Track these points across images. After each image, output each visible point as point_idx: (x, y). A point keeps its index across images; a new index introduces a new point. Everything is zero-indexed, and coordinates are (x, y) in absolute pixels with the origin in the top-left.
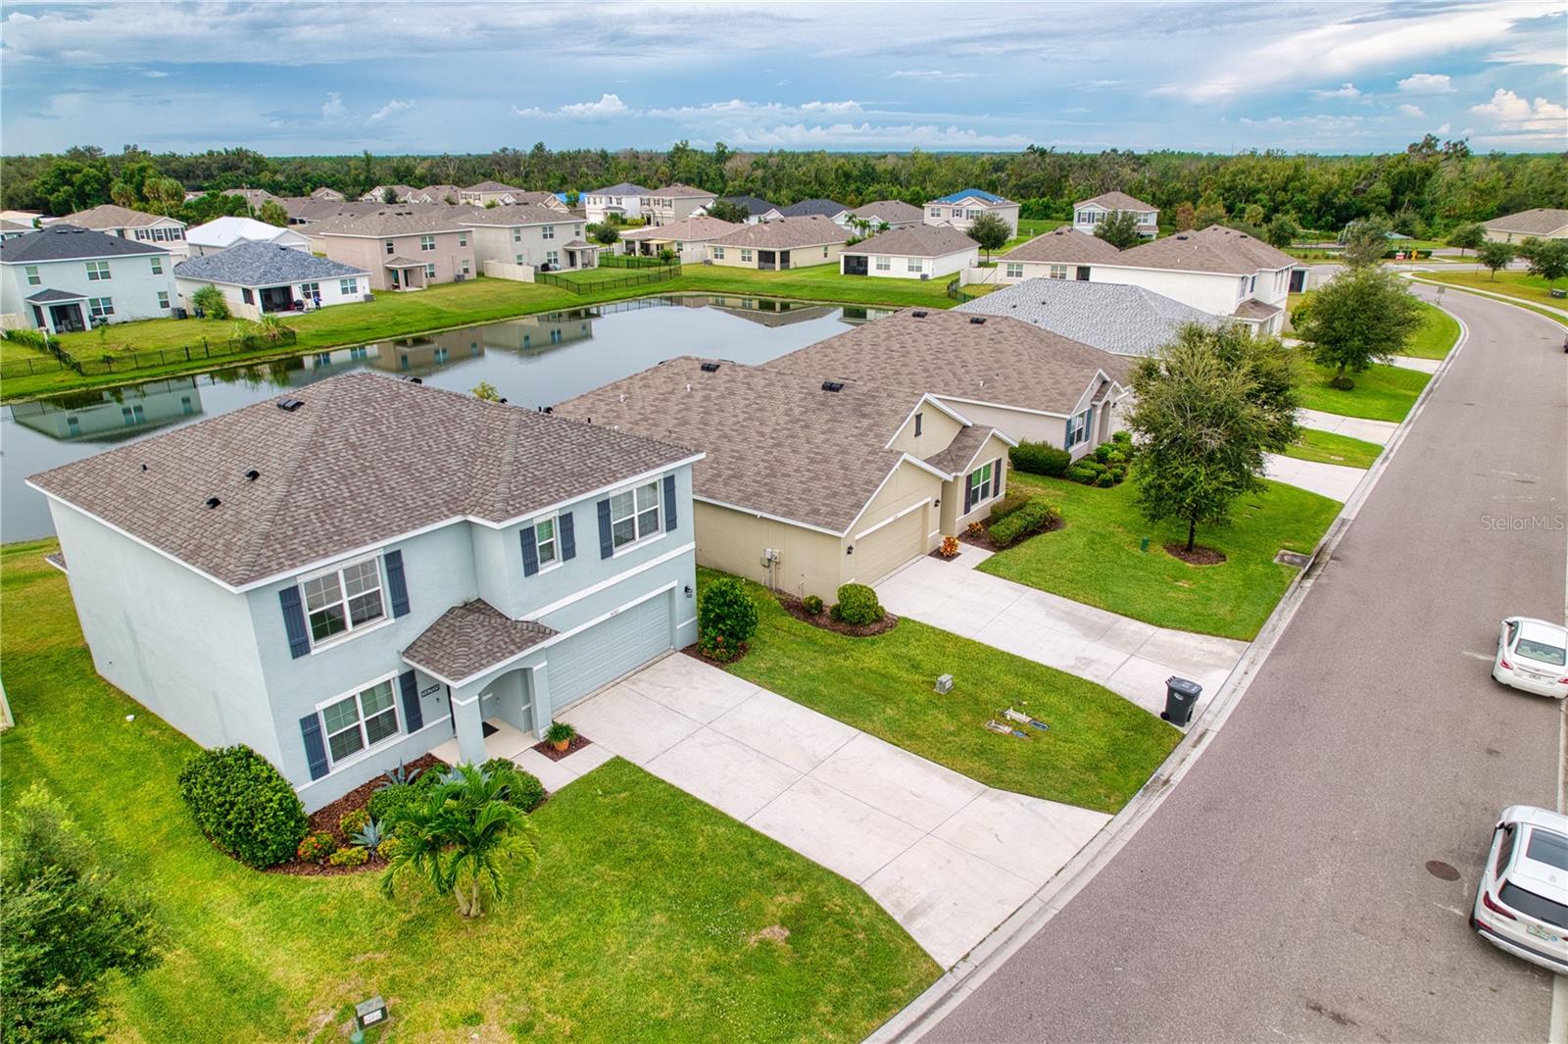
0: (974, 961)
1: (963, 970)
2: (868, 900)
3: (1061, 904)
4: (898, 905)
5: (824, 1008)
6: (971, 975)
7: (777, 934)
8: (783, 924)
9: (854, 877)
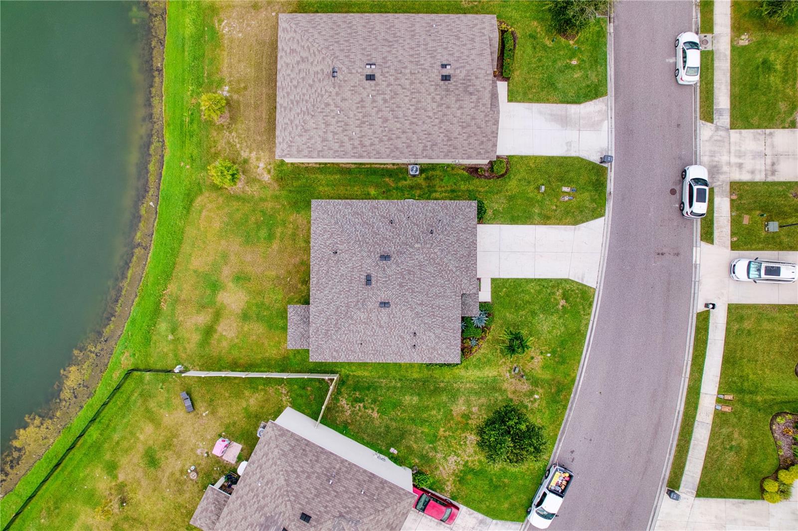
0: (599, 282)
1: (598, 285)
2: (573, 281)
3: (606, 255)
4: (578, 278)
5: (582, 312)
6: (600, 286)
7: (563, 302)
8: (562, 299)
9: (566, 277)
